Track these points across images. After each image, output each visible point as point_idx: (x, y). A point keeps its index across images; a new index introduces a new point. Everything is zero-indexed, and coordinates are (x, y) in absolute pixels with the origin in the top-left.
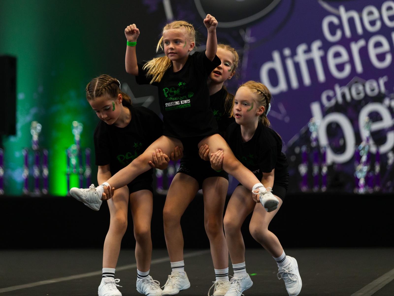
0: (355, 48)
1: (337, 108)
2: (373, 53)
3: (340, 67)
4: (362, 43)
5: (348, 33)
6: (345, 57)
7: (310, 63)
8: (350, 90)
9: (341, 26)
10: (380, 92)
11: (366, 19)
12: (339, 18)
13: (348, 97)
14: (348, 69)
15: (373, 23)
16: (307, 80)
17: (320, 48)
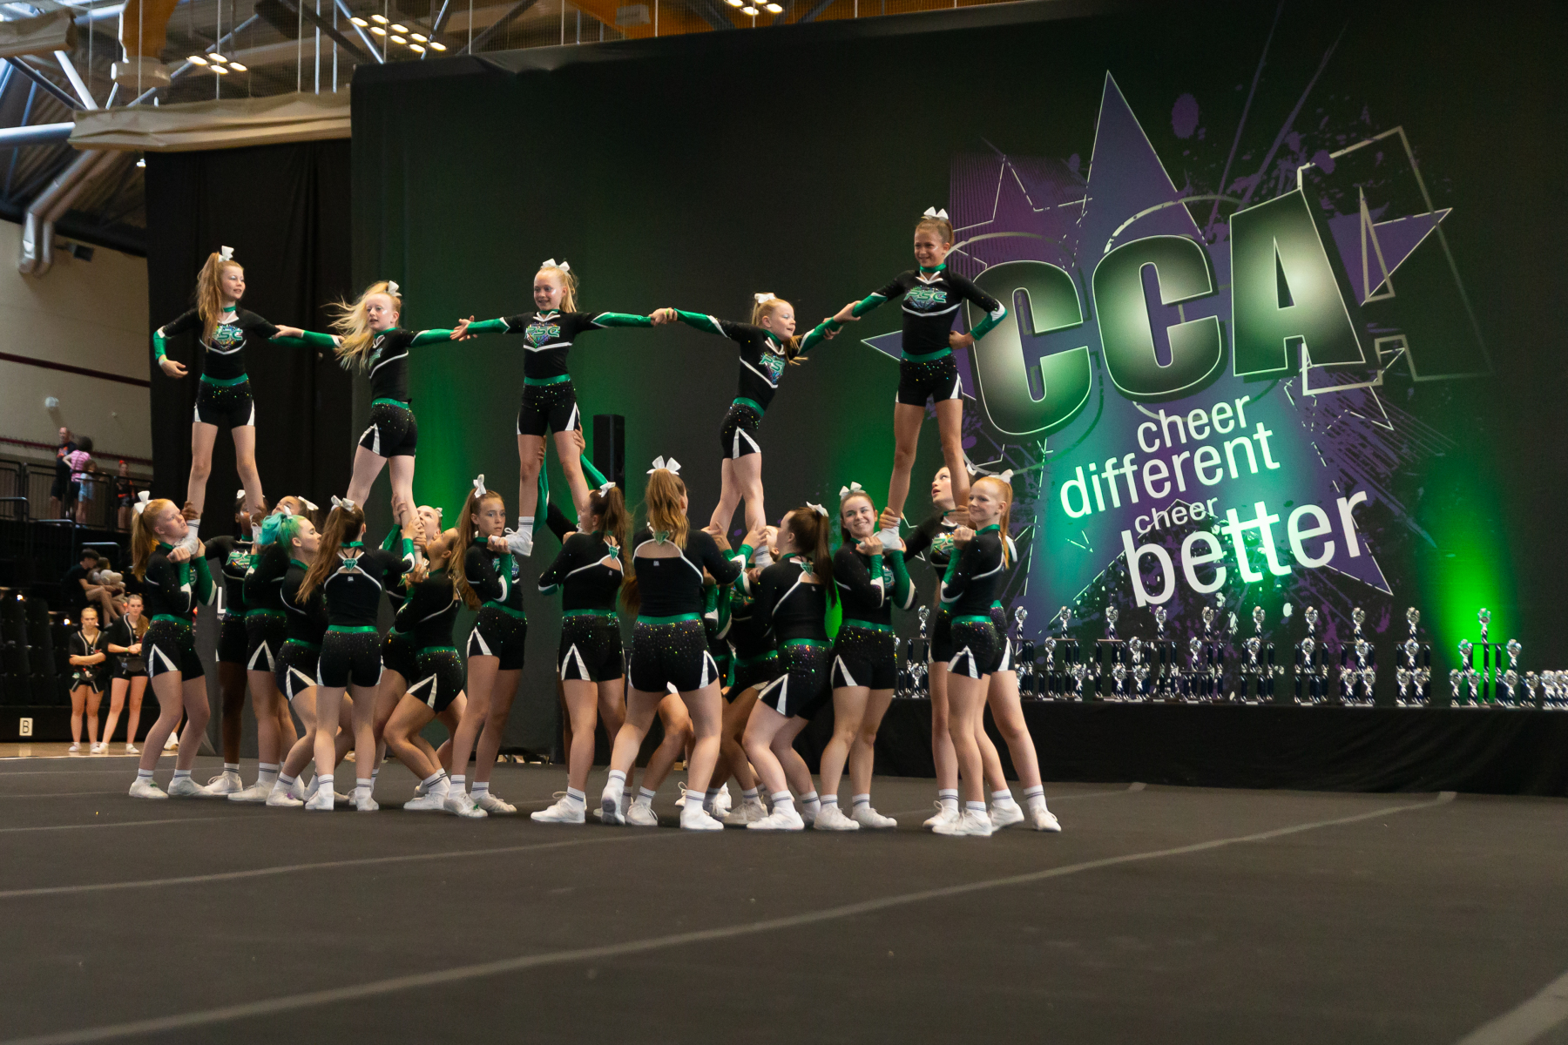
0: (1177, 461)
1: (1153, 537)
2: (1199, 466)
3: (1158, 486)
4: (1186, 454)
5: (1169, 444)
6: (1165, 473)
7: (1121, 480)
8: (1170, 514)
9: (1159, 434)
10: (1208, 516)
11: (1192, 425)
12: (1158, 423)
13: (1168, 524)
14: (1168, 485)
15: (1200, 430)
16: (1117, 503)
17: (1132, 462)
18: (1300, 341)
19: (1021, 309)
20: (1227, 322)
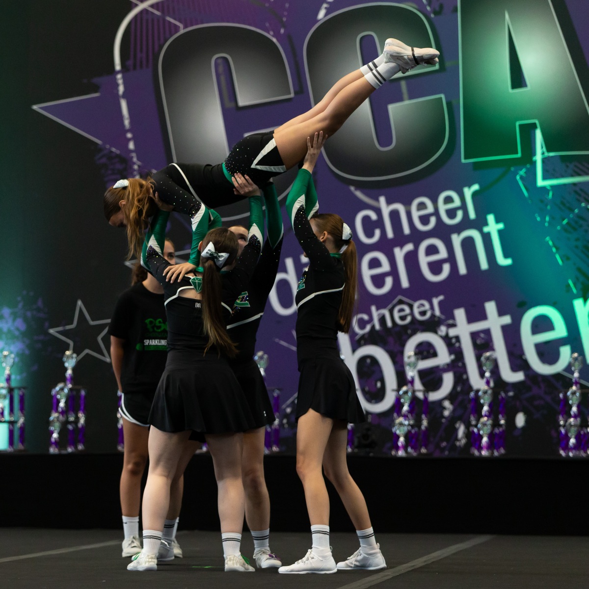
0: (400, 254)
1: (373, 338)
2: (424, 261)
3: (378, 281)
4: (409, 247)
5: (390, 234)
6: (386, 267)
8: (391, 312)
9: (380, 223)
10: (433, 316)
11: (416, 215)
12: (378, 211)
13: (389, 324)
14: (389, 281)
15: (425, 220)
18: (534, 126)
19: (223, 78)
20: (454, 102)
